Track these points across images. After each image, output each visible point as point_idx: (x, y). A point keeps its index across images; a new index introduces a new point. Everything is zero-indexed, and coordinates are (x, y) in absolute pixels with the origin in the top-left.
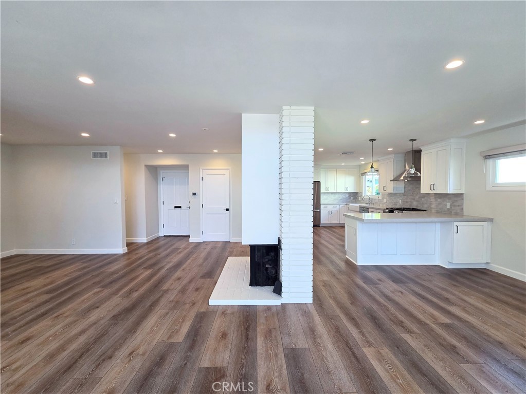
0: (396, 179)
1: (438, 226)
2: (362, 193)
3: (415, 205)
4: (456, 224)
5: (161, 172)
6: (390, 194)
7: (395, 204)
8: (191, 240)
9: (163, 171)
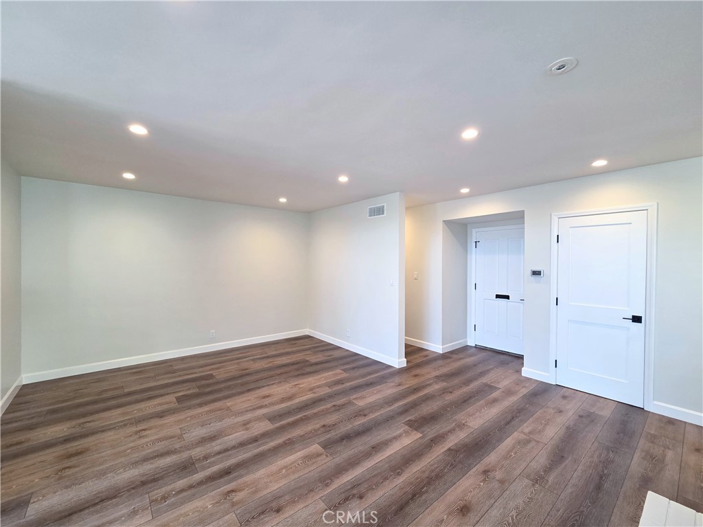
5: (474, 231)
8: (527, 371)
9: (477, 230)
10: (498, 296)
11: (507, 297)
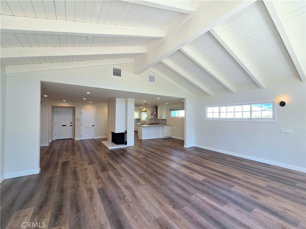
0: (152, 115)
1: (161, 127)
2: (141, 119)
3: (157, 122)
4: (164, 126)
5: (55, 108)
6: (150, 119)
7: (152, 122)
10: (63, 126)
11: (66, 125)
